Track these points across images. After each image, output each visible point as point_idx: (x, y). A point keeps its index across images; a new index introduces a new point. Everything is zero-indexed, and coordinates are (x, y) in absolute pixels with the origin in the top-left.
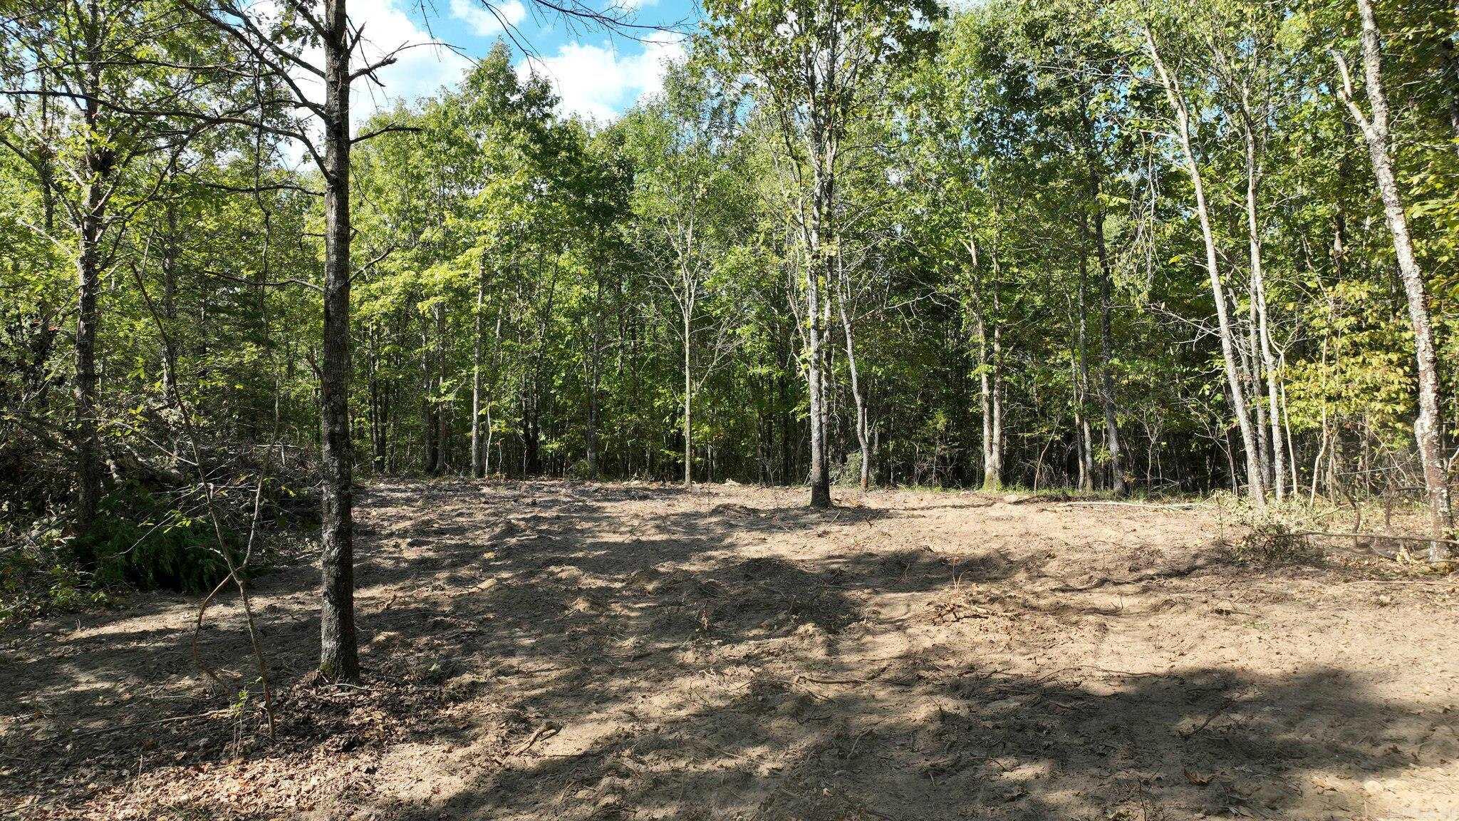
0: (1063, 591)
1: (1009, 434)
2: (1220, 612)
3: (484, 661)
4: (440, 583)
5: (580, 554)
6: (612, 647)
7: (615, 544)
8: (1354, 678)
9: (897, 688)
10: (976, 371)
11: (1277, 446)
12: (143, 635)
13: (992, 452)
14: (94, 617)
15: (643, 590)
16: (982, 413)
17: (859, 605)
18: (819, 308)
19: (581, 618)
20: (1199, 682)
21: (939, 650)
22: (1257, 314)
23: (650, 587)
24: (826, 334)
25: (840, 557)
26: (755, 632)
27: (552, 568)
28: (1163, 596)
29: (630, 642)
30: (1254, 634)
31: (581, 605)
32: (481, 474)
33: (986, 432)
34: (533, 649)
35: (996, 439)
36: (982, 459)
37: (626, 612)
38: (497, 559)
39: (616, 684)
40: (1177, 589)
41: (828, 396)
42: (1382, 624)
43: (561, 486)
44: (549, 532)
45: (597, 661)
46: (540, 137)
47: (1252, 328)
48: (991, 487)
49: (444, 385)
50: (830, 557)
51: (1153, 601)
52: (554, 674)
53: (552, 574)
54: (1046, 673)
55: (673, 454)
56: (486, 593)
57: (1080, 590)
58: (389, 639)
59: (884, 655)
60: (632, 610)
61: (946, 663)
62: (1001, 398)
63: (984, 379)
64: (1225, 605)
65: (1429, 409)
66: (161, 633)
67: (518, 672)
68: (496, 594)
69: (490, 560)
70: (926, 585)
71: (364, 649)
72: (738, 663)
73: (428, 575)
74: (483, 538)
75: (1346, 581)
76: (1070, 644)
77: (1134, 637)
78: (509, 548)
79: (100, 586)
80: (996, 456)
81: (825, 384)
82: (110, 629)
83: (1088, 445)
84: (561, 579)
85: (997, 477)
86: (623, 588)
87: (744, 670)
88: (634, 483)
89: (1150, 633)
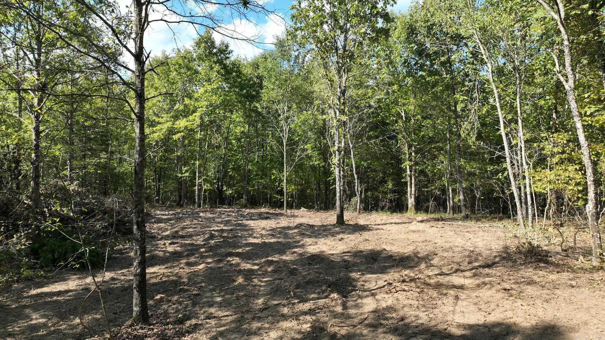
0: (441, 275)
1: (419, 189)
2: (505, 290)
3: (200, 310)
4: (182, 266)
5: (240, 250)
6: (253, 303)
7: (255, 243)
8: (561, 330)
9: (371, 329)
10: (404, 164)
11: (529, 203)
12: (59, 293)
13: (411, 197)
14: (39, 282)
15: (266, 271)
16: (407, 182)
17: (356, 281)
18: (340, 142)
19: (241, 287)
20: (497, 330)
21: (390, 309)
22: (521, 147)
23: (269, 269)
24: (343, 152)
25: (348, 252)
26: (313, 296)
27: (229, 259)
28: (482, 280)
29: (260, 301)
30: (520, 302)
31: (240, 280)
32: (199, 206)
33: (409, 189)
34: (221, 303)
35: (413, 192)
36: (407, 200)
37: (259, 283)
38: (206, 252)
39: (256, 325)
40: (488, 275)
41: (343, 179)
42: (572, 298)
43: (233, 212)
44: (228, 237)
45: (248, 311)
46: (225, 67)
47: (519, 152)
48: (411, 213)
49: (184, 169)
50: (344, 253)
51: (477, 282)
52: (230, 318)
53: (229, 261)
54: (433, 323)
55: (279, 197)
56: (202, 271)
57: (447, 274)
58: (161, 298)
59: (366, 311)
60: (262, 281)
61: (391, 316)
62: (414, 175)
63: (408, 167)
64: (508, 287)
65: (592, 200)
66: (67, 292)
67: (215, 317)
68: (206, 272)
69: (203, 252)
70: (383, 270)
71: (151, 302)
72: (305, 313)
73: (177, 261)
74: (200, 240)
75: (558, 272)
76: (443, 307)
77: (470, 302)
78: (211, 246)
79: (42, 267)
80: (413, 199)
81: (342, 173)
82: (45, 290)
83: (451, 196)
84: (232, 264)
85: (413, 208)
86: (258, 269)
87: (308, 318)
88: (263, 210)
89: (476, 300)
